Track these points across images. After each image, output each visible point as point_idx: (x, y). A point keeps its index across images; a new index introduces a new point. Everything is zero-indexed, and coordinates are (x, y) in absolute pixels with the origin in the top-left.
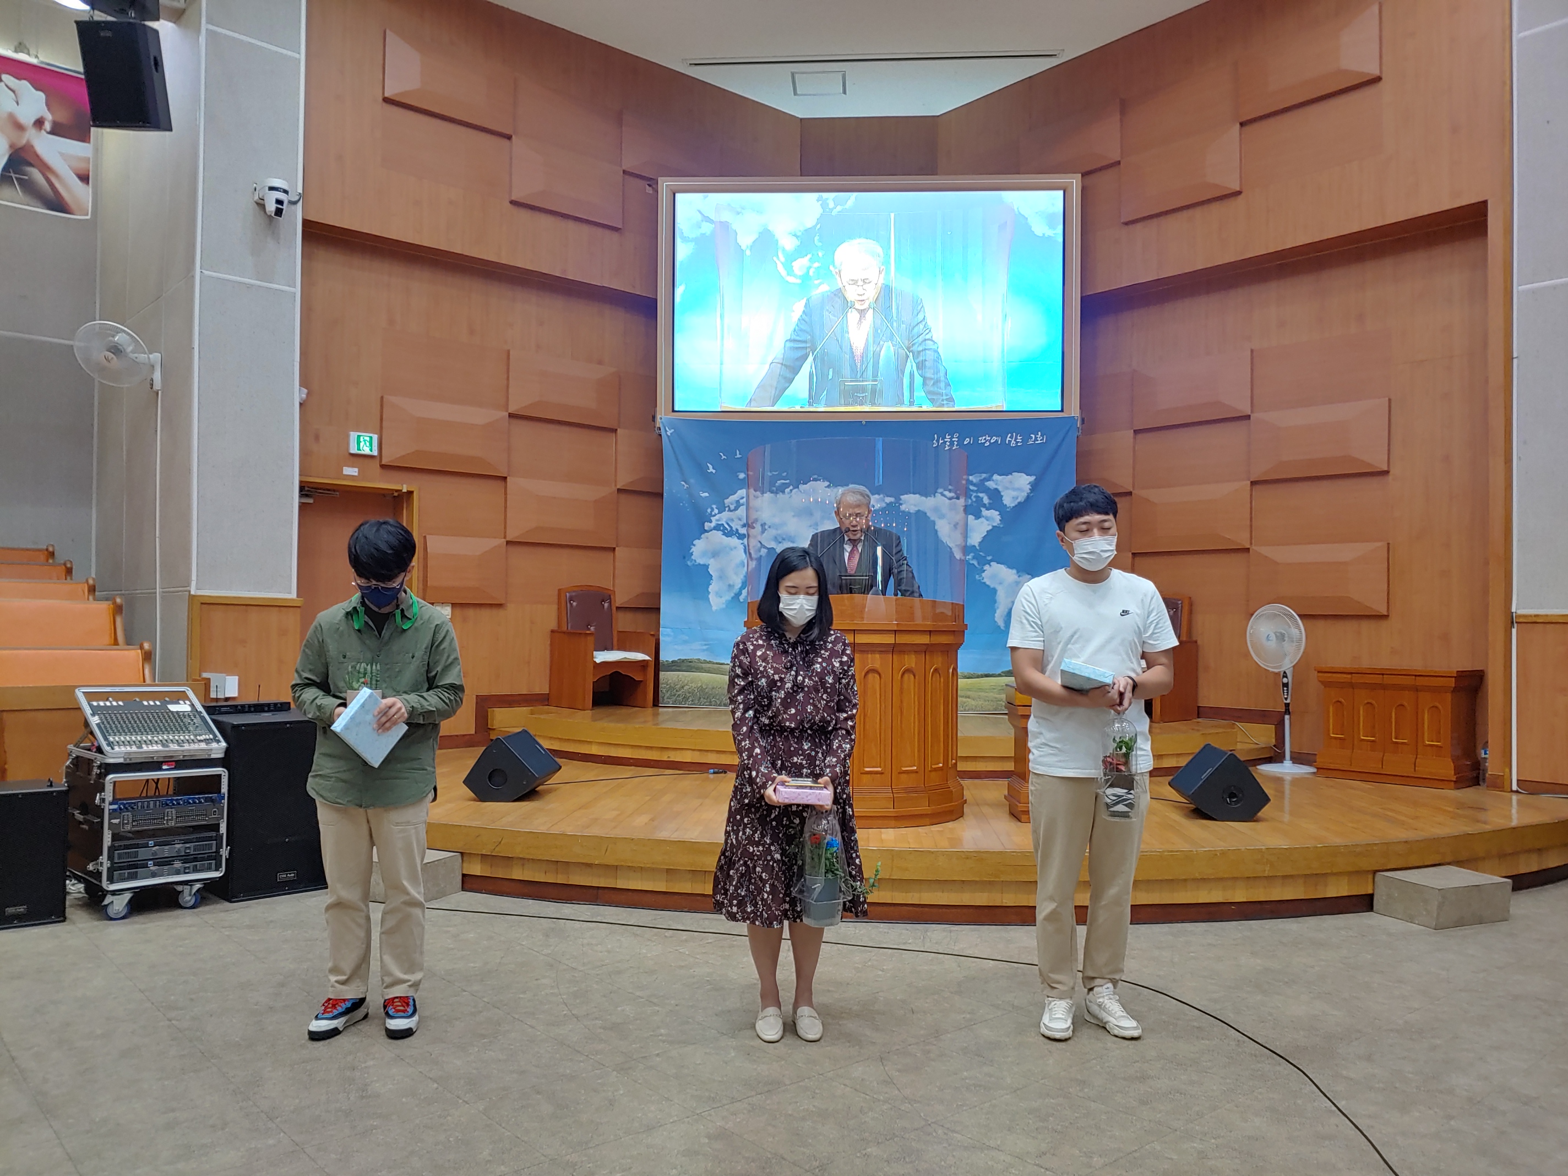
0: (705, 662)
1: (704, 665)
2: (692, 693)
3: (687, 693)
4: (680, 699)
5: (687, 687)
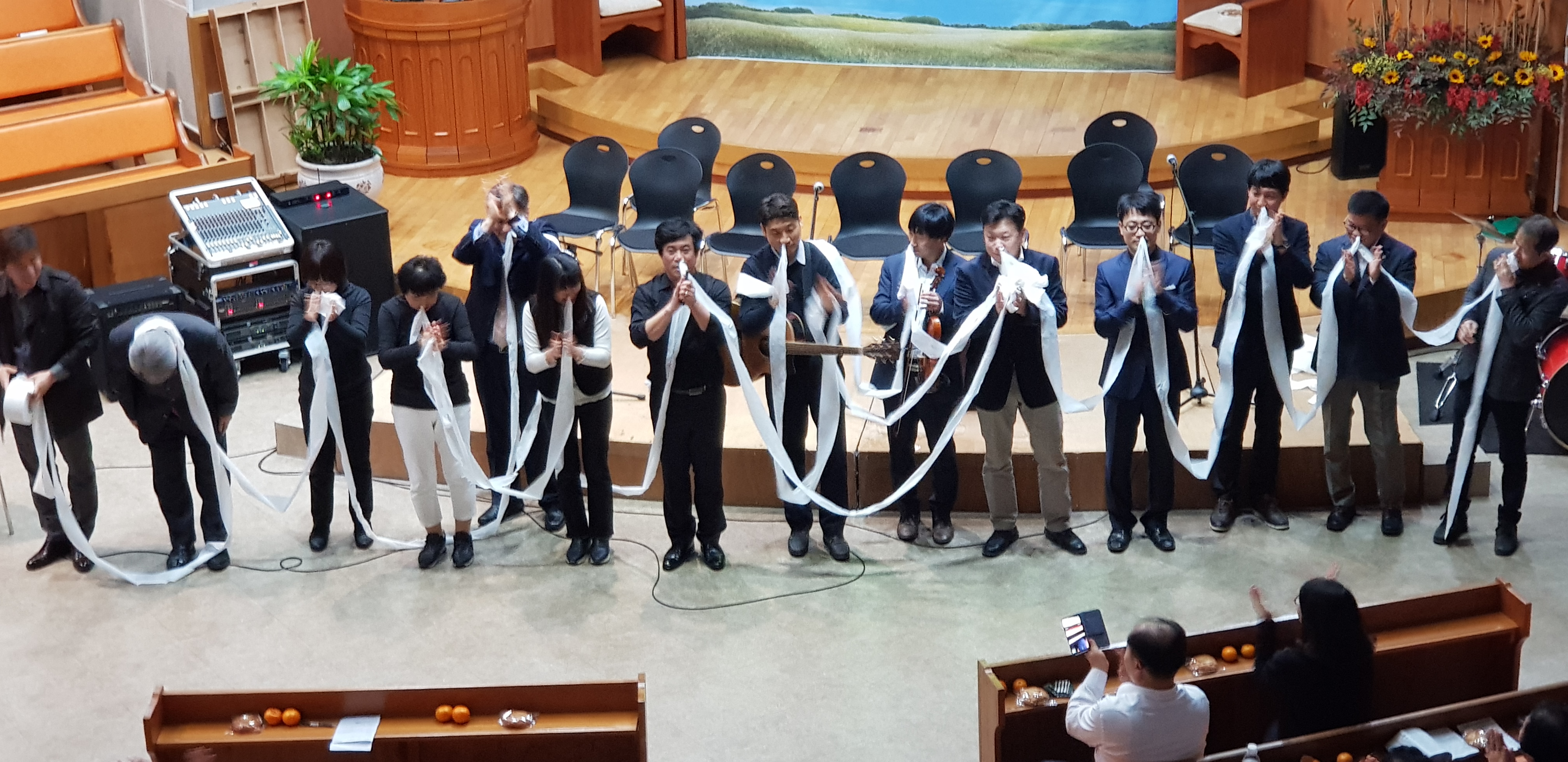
0: (738, 7)
1: (737, 11)
2: (725, 42)
3: (719, 43)
4: (712, 49)
5: (718, 36)
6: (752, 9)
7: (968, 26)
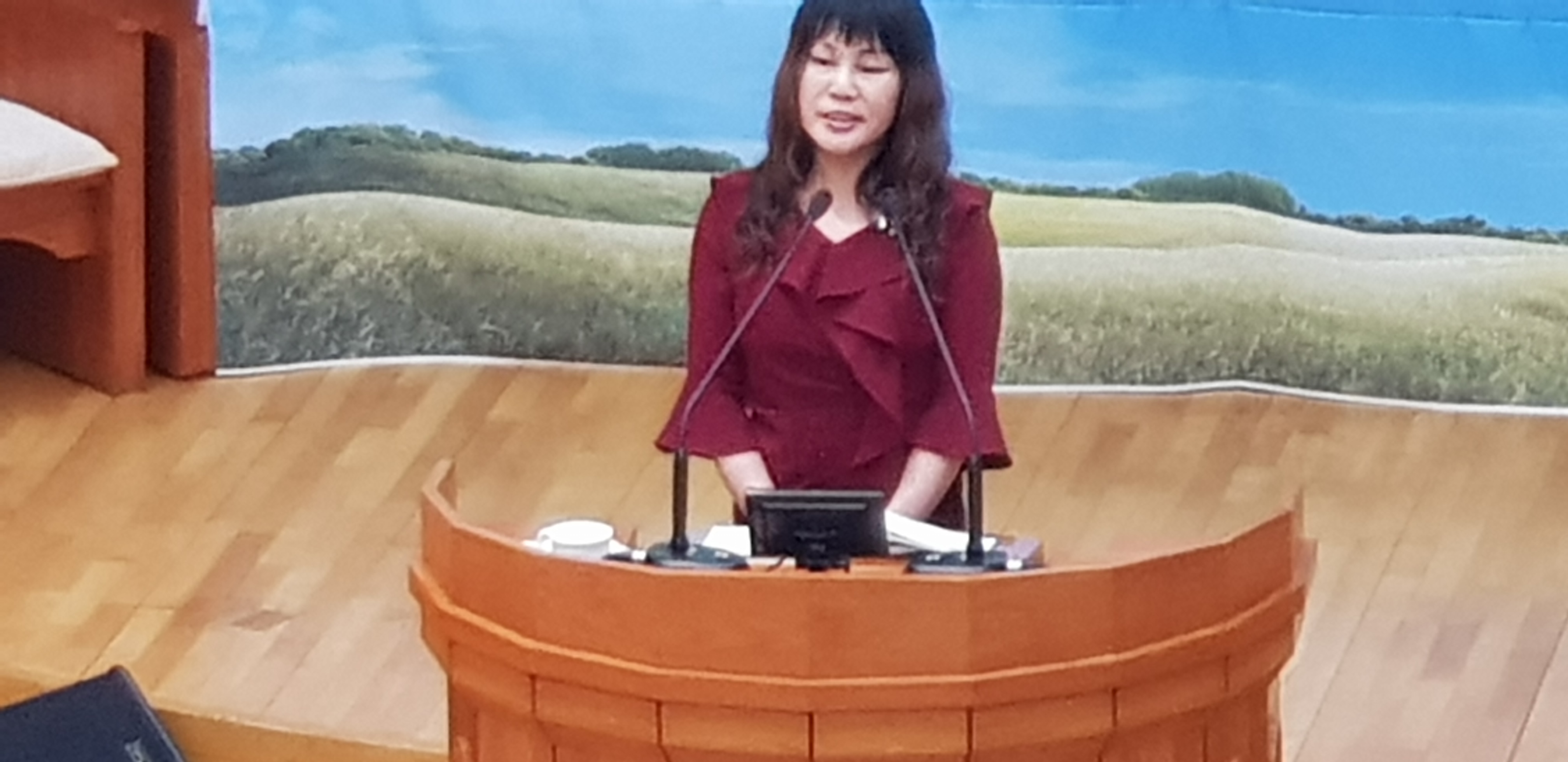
3: (348, 298)
4: (317, 327)
5: (346, 269)
6: (489, 153)
7: (1409, 227)
